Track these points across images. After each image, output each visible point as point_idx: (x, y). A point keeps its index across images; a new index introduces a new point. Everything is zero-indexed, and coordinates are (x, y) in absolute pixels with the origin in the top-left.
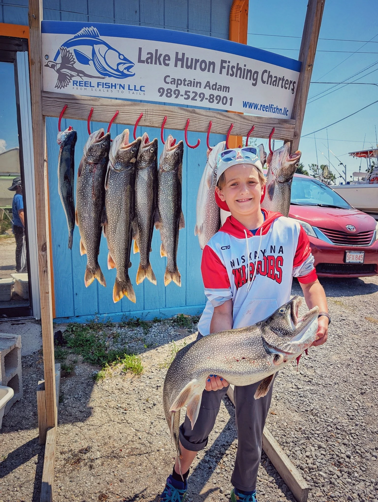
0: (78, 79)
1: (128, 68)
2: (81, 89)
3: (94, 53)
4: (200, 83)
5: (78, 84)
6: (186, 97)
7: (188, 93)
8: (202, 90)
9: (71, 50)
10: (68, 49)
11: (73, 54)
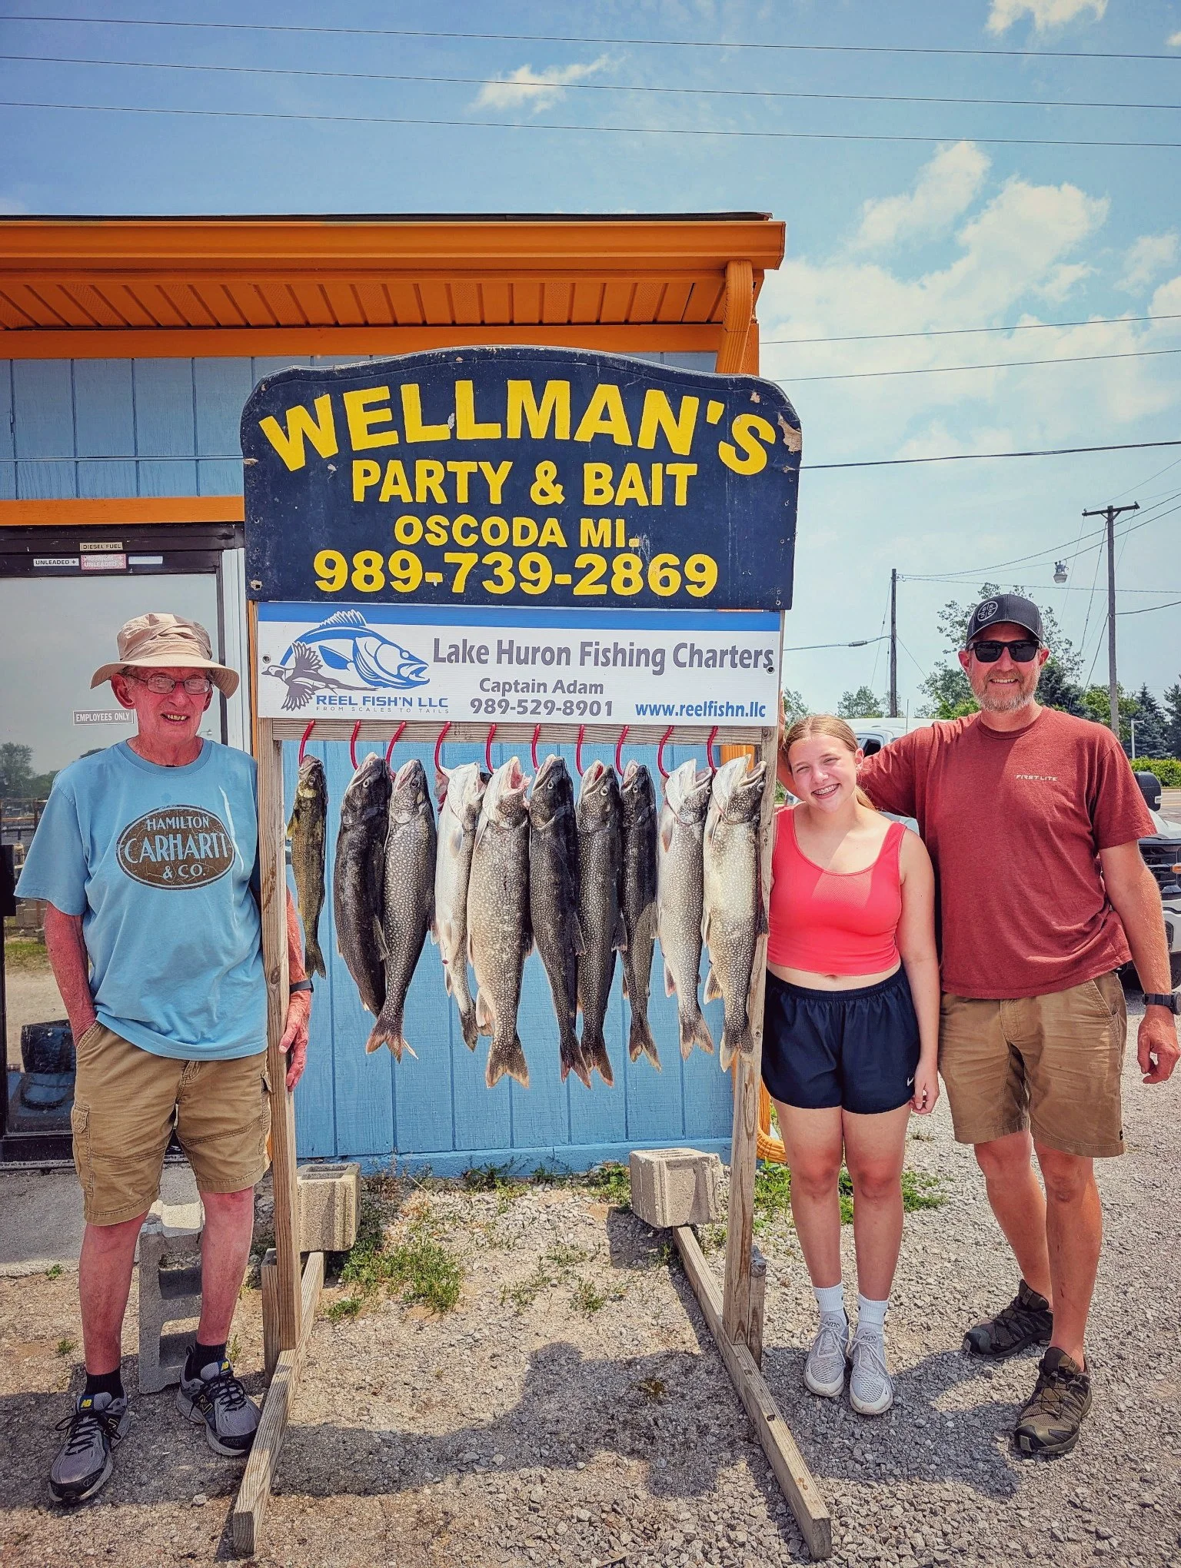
0: (327, 692)
1: (417, 672)
2: (333, 709)
3: (356, 650)
4: (545, 685)
5: (327, 701)
6: (521, 709)
7: (523, 704)
8: (549, 696)
9: (315, 646)
10: (307, 646)
11: (318, 653)
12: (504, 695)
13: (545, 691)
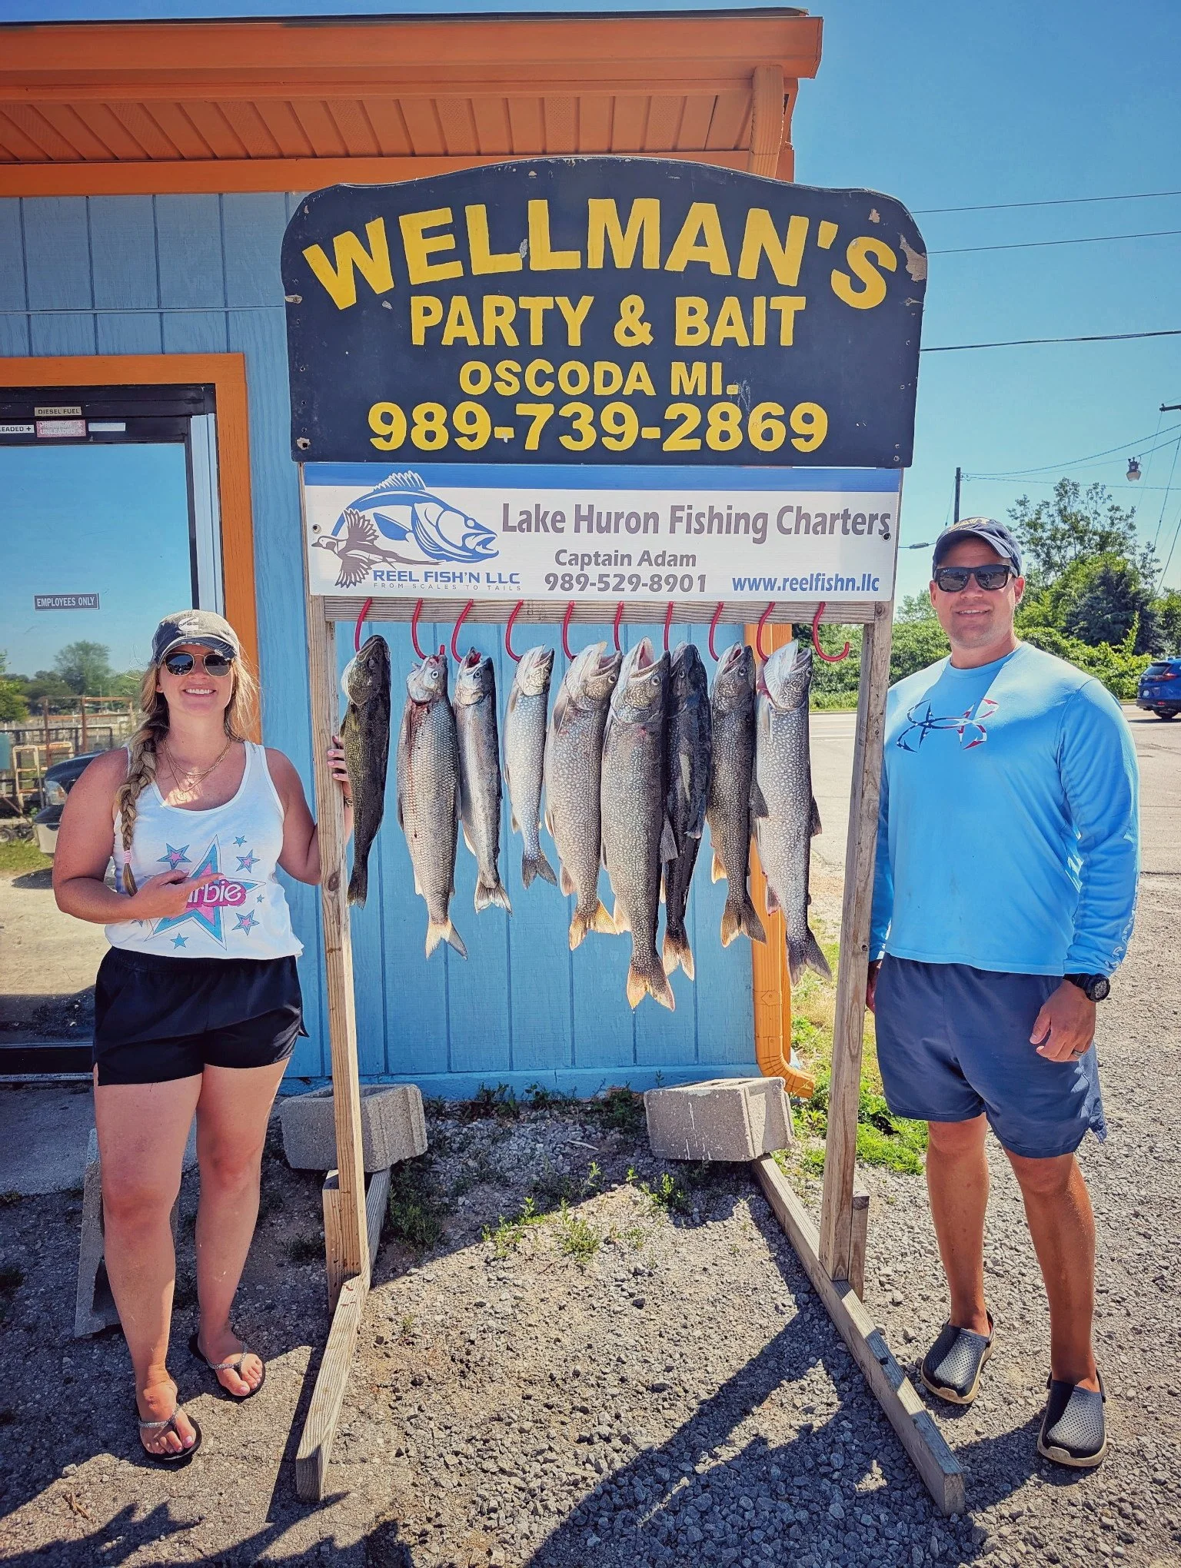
0: (384, 567)
1: (484, 543)
2: (392, 586)
3: (415, 518)
4: (629, 556)
5: (385, 577)
6: (602, 586)
7: (605, 579)
8: (634, 569)
9: (369, 514)
10: (361, 514)
11: (373, 521)
12: (582, 569)
13: (629, 564)
